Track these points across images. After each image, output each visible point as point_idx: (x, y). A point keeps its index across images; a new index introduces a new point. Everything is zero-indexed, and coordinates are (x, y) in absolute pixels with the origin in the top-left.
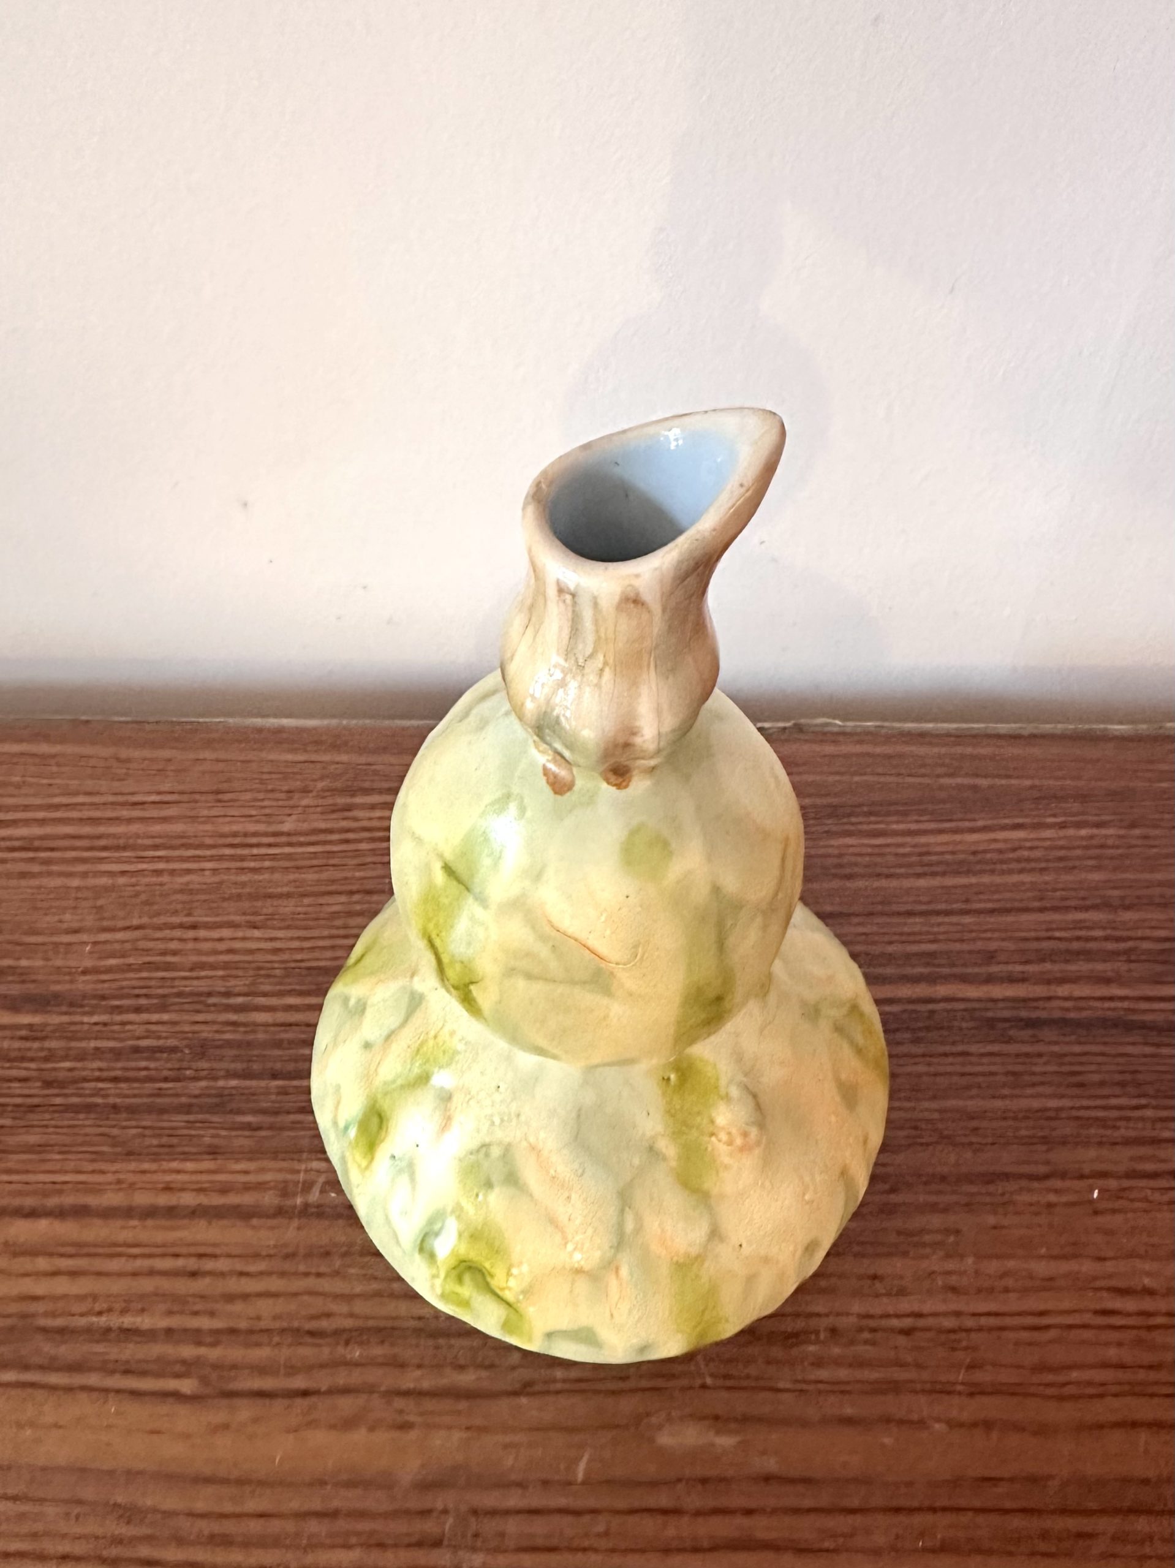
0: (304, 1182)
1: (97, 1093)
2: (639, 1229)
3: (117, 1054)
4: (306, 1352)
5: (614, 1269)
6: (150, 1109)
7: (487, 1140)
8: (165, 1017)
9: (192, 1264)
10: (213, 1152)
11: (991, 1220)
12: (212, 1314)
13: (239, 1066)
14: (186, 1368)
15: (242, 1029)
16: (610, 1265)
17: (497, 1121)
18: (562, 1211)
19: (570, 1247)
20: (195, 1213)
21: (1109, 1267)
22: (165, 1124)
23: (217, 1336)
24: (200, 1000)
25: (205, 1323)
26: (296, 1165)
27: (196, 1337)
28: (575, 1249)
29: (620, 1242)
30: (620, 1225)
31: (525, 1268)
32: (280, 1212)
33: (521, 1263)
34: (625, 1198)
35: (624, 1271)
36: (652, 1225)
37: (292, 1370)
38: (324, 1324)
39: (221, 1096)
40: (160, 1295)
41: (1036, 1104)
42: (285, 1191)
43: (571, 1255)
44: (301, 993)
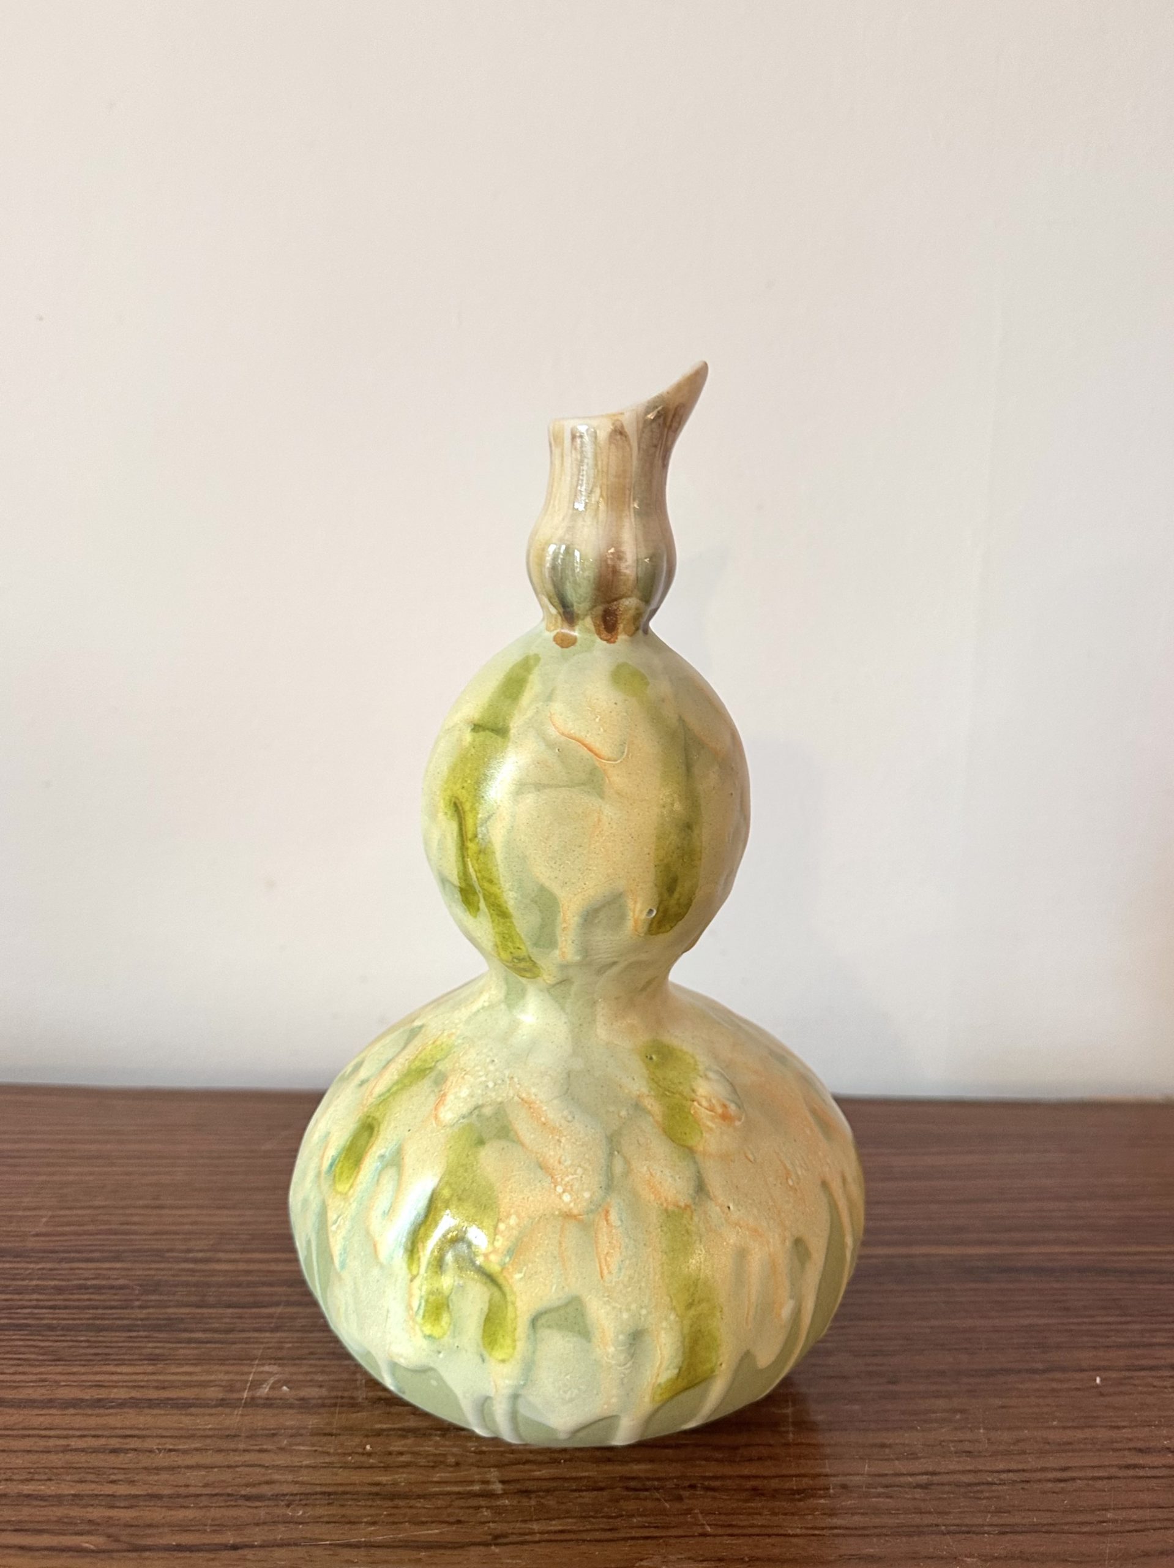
0: (252, 1381)
1: (32, 1316)
2: (627, 1173)
3: (60, 1290)
4: (242, 1513)
5: (603, 1214)
6: (89, 1328)
7: (480, 1103)
8: (118, 1265)
9: (115, 1443)
10: (153, 1359)
11: (998, 1402)
12: (132, 1482)
13: (193, 1299)
14: (93, 1527)
15: (197, 1274)
16: (599, 1208)
17: (491, 1085)
18: (551, 1155)
19: (559, 1189)
20: (122, 1404)
21: (1126, 1433)
22: (100, 1339)
23: (132, 1501)
24: (159, 1255)
25: (122, 1489)
26: (246, 1369)
27: (111, 1501)
28: (564, 1192)
29: (609, 1186)
30: (609, 1167)
31: (513, 1221)
32: (222, 1403)
33: (508, 1216)
34: (613, 1143)
35: (613, 1216)
36: (641, 1168)
37: (219, 1527)
38: (265, 1490)
39: (170, 1319)
40: (69, 1468)
41: (1026, 1322)
42: (231, 1387)
43: (560, 1196)
44: (265, 1251)
